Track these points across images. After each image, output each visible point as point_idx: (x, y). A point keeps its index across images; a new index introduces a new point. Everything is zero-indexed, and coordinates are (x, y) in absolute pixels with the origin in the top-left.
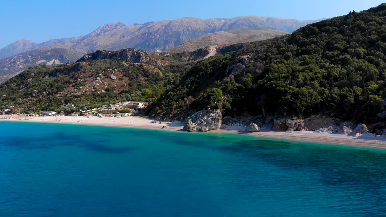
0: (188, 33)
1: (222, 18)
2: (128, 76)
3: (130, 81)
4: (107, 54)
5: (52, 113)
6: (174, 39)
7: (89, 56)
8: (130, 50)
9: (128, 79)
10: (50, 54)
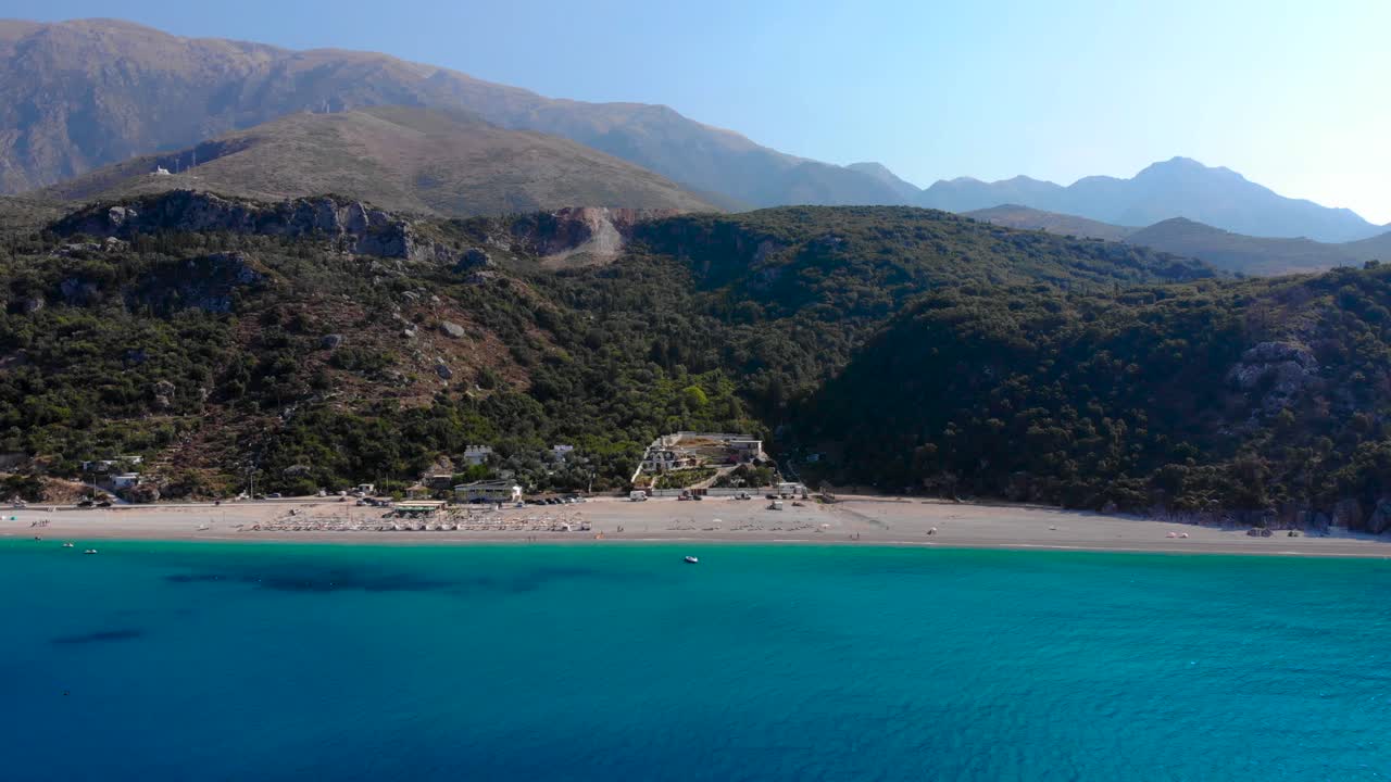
0: (122, 83)
1: (259, 41)
6: (66, 104)
8: (341, 205)
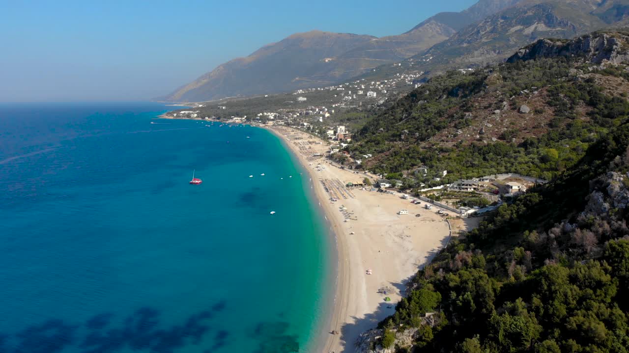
2: (556, 105)
3: (556, 115)
4: (553, 46)
5: (385, 185)
7: (526, 51)
8: (595, 37)
9: (553, 112)
10: (531, 14)
